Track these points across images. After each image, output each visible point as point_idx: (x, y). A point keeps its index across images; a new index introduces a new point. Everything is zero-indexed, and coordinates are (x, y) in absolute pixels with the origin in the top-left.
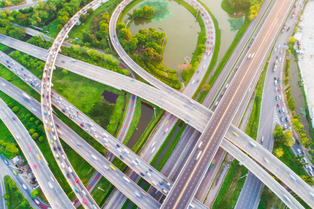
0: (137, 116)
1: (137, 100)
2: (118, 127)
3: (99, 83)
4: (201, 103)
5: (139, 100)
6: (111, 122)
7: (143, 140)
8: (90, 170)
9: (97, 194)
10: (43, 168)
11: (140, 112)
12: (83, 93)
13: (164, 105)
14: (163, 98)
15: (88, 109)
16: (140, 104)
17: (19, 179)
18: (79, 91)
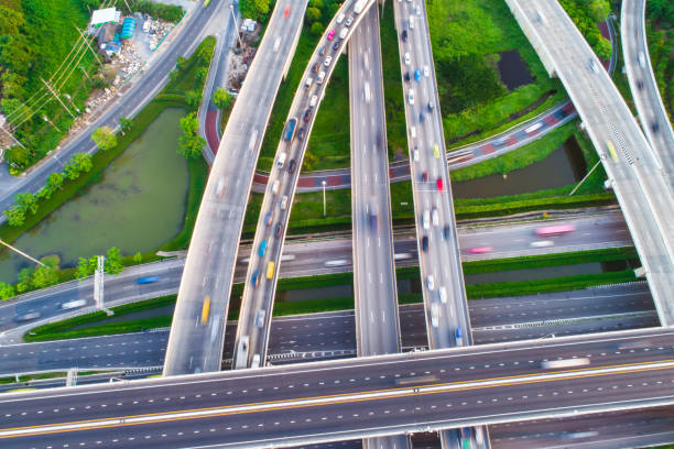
0: (533, 153)
1: (567, 124)
2: (468, 135)
3: (518, 27)
5: (571, 127)
6: (465, 114)
7: (497, 207)
8: (339, 158)
9: (309, 207)
10: (273, 71)
11: (547, 151)
12: (467, 18)
13: (626, 182)
14: (640, 167)
15: (448, 53)
16: (564, 138)
17: (223, 58)
18: (463, 8)
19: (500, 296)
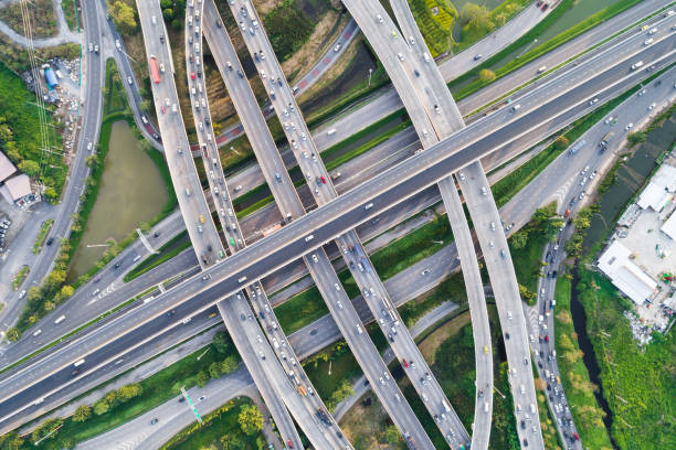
1: (356, 36)
4: (457, 102)
5: (359, 37)
19: (346, 162)
